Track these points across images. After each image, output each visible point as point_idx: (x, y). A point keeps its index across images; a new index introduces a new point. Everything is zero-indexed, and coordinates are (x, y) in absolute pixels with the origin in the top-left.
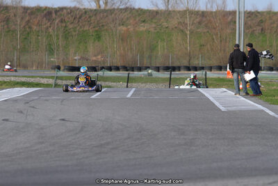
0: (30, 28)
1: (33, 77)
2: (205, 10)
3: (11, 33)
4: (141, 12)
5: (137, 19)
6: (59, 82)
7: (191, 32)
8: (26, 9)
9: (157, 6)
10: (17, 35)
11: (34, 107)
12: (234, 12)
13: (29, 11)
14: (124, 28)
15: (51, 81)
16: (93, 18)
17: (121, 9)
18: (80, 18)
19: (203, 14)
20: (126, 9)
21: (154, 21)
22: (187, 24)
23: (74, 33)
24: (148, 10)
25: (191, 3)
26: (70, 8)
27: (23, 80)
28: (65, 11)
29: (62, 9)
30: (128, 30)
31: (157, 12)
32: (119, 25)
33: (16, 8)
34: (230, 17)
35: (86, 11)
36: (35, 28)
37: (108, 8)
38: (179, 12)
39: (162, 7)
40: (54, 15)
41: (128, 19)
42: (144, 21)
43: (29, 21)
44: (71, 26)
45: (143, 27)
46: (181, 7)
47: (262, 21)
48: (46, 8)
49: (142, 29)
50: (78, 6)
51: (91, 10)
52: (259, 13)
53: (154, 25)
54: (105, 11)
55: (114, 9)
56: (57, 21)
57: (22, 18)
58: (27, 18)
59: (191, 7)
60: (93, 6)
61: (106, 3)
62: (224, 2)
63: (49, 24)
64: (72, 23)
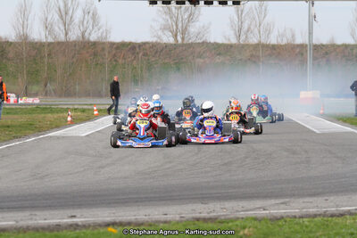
0: (116, 61)
2: (276, 43)
3: (99, 66)
4: (216, 46)
5: (213, 52)
8: (112, 44)
9: (229, 40)
10: (105, 67)
12: (302, 46)
13: (115, 46)
14: (202, 60)
16: (173, 52)
18: (162, 51)
19: (274, 47)
20: (203, 43)
21: (228, 53)
23: (155, 65)
24: (223, 44)
25: (263, 38)
26: (152, 43)
28: (147, 45)
29: (145, 44)
30: (204, 62)
31: (231, 46)
32: (198, 57)
33: (104, 43)
34: (298, 50)
35: (166, 45)
36: (120, 61)
37: (185, 42)
38: (252, 45)
39: (234, 41)
40: (138, 49)
41: (204, 52)
42: (219, 54)
43: (115, 55)
45: (218, 60)
46: (254, 40)
48: (130, 43)
50: (158, 41)
51: (171, 45)
52: (323, 45)
53: (229, 58)
54: (183, 45)
55: (192, 43)
56: (140, 55)
57: (109, 53)
58: (114, 52)
59: (263, 41)
60: (172, 40)
61: (183, 39)
62: (293, 36)
63: (133, 58)
64: (153, 57)
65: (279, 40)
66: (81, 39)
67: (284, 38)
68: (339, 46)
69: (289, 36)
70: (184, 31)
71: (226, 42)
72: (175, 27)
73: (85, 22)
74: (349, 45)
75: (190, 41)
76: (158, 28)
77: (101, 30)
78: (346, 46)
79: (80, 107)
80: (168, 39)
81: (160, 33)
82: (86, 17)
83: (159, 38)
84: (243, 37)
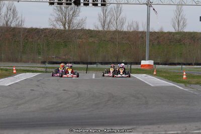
0: (27, 39)
1: (32, 67)
2: (127, 30)
3: (16, 43)
4: (90, 31)
5: (88, 35)
6: (48, 70)
7: (118, 43)
8: (25, 29)
10: (20, 43)
11: (43, 83)
12: (143, 33)
13: (27, 30)
14: (81, 40)
15: (44, 70)
16: (63, 35)
17: (79, 30)
18: (56, 34)
19: (125, 33)
20: (82, 29)
21: (97, 36)
22: (116, 38)
23: (52, 43)
25: (119, 27)
26: (50, 29)
27: (28, 68)
28: (47, 30)
29: (45, 29)
30: (82, 41)
31: (99, 32)
32: (78, 38)
33: (20, 28)
34: (140, 35)
35: (59, 31)
36: (30, 40)
37: (71, 28)
38: (112, 31)
39: (101, 29)
40: (41, 33)
41: (82, 35)
42: (91, 37)
43: (27, 36)
44: (50, 39)
45: (91, 40)
46: (113, 28)
47: (158, 37)
48: (36, 29)
49: (90, 41)
51: (62, 30)
52: (156, 33)
53: (97, 39)
54: (69, 30)
55: (75, 30)
56: (43, 36)
58: (26, 34)
59: (119, 29)
60: (62, 28)
61: (69, 27)
62: (137, 26)
63: (38, 38)
64: (50, 37)
65: (129, 29)
66: (5, 26)
67: (132, 28)
68: (165, 33)
69: (135, 26)
70: (70, 22)
71: (95, 29)
72: (64, 19)
73: (8, 16)
74: (172, 33)
75: (73, 28)
76: (54, 19)
77: (18, 20)
78: (170, 33)
79: (4, 68)
80: (60, 26)
81: (55, 23)
82: (9, 12)
83: (54, 25)
84: (106, 27)
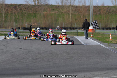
0: (8, 12)
2: (77, 5)
4: (52, 6)
5: (51, 9)
6: (19, 34)
7: (72, 14)
8: (6, 5)
9: (58, 4)
10: (3, 15)
12: (89, 6)
13: (7, 6)
14: (45, 12)
16: (33, 8)
17: (44, 5)
18: (28, 8)
19: (77, 7)
21: (57, 9)
22: (70, 11)
23: (25, 14)
24: (55, 5)
26: (24, 5)
28: (22, 6)
29: (20, 5)
30: (47, 13)
31: (58, 6)
32: (43, 11)
33: (2, 4)
34: (87, 8)
35: (30, 6)
36: (10, 12)
38: (67, 6)
39: (60, 4)
40: (17, 7)
41: (47, 9)
42: (53, 10)
43: (7, 10)
44: (24, 12)
46: (68, 4)
47: (100, 10)
48: (14, 4)
49: (52, 13)
50: (27, 3)
52: (99, 6)
53: (57, 11)
54: (37, 6)
57: (5, 8)
58: (7, 9)
59: (72, 4)
60: (33, 3)
61: (38, 3)
62: (85, 2)
63: (15, 11)
64: (24, 10)
65: (79, 4)
67: (81, 3)
68: (105, 7)
69: (83, 2)
74: (110, 6)
75: (41, 4)
78: (108, 7)
80: (31, 3)
